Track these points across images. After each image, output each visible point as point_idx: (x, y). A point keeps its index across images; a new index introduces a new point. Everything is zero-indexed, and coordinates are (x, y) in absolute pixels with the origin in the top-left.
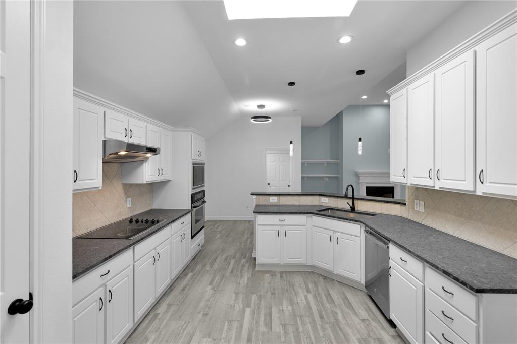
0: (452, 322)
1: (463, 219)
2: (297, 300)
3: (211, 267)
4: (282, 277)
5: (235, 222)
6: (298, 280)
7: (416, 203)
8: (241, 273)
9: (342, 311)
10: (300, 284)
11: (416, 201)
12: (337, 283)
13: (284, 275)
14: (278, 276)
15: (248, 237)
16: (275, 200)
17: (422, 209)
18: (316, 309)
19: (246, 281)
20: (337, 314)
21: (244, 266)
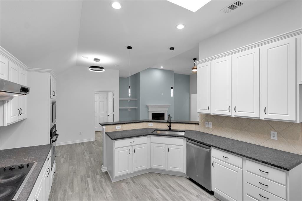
0: (267, 187)
1: (237, 130)
2: (155, 197)
3: (73, 191)
4: (134, 182)
5: (71, 146)
6: (145, 181)
7: (207, 124)
8: (103, 188)
9: (184, 195)
10: (149, 184)
11: (206, 122)
12: (168, 176)
13: (134, 180)
14: (131, 182)
15: (89, 156)
16: (119, 127)
17: (211, 126)
18: (170, 199)
19: (111, 195)
20: (182, 197)
21: (101, 182)
